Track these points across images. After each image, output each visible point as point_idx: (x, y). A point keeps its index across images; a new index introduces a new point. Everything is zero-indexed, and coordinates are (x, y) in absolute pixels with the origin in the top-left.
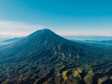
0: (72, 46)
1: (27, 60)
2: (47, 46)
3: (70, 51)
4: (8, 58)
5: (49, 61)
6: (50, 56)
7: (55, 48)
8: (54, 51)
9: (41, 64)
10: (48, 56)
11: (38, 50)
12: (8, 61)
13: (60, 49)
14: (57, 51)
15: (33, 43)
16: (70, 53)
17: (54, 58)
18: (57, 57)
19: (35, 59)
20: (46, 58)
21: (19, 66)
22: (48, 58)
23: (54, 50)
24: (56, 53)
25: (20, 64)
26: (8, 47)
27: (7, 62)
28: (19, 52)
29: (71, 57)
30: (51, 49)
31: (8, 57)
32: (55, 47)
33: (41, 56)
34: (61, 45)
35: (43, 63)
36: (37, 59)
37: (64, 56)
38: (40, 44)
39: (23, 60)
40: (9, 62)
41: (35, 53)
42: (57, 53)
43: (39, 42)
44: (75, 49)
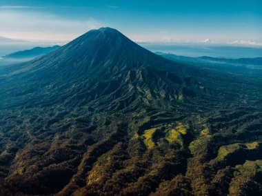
0: (167, 73)
1: (66, 101)
2: (111, 70)
3: (164, 83)
4: (24, 96)
5: (115, 106)
6: (118, 95)
7: (128, 76)
8: (128, 82)
9: (97, 112)
10: (114, 95)
11: (90, 80)
12: (26, 103)
13: (141, 78)
14: (135, 85)
15: (79, 64)
16: (164, 88)
17: (126, 101)
18: (134, 98)
19: (84, 100)
20: (109, 98)
21: (51, 115)
22: (113, 99)
23: (126, 80)
24: (131, 87)
25: (52, 109)
26: (22, 70)
27: (23, 104)
28: (48, 84)
29: (165, 99)
30: (120, 79)
31: (25, 93)
32: (129, 73)
33: (98, 95)
34: (143, 71)
35: (102, 110)
36: (89, 101)
37: (149, 96)
38: (94, 65)
39: (58, 102)
40: (28, 104)
41: (85, 86)
42: (133, 87)
43: (92, 62)
44: (175, 78)
